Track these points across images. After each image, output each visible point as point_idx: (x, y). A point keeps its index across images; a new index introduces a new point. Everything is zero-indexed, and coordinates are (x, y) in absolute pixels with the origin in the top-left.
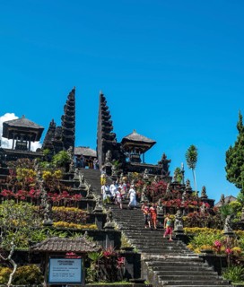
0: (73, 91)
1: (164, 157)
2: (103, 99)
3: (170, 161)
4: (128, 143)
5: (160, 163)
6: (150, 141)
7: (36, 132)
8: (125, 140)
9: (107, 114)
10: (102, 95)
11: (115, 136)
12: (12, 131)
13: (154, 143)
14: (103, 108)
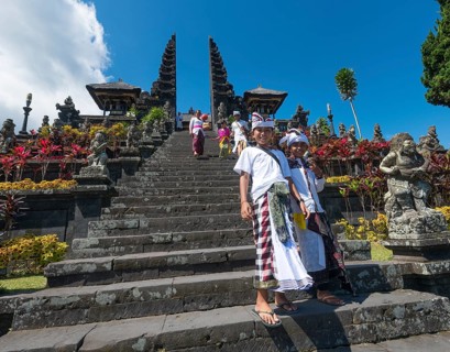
0: (174, 37)
1: (300, 109)
2: (213, 45)
3: (308, 113)
4: (251, 99)
5: (295, 117)
6: (279, 93)
7: (132, 95)
8: (247, 95)
9: (219, 60)
10: (211, 40)
11: (231, 87)
12: (102, 97)
13: (285, 95)
14: (212, 54)
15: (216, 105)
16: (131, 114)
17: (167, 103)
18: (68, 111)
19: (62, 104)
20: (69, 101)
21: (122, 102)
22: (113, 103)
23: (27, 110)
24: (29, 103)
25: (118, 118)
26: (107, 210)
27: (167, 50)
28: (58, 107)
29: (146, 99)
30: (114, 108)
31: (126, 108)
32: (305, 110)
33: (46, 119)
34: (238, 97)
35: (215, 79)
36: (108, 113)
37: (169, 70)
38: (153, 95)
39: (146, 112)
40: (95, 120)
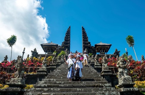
0: (70, 27)
1: (117, 50)
2: (83, 29)
3: (119, 52)
4: (98, 47)
5: (115, 53)
6: (109, 44)
7: (55, 47)
8: (96, 46)
9: (85, 34)
10: (83, 27)
11: (90, 43)
12: (45, 48)
13: (111, 45)
14: (83, 32)
15: (84, 50)
16: (54, 53)
17: (67, 49)
18: (35, 53)
19: (33, 51)
20: (35, 50)
21: (52, 50)
22: (49, 50)
23: (24, 53)
24: (24, 50)
25: (50, 55)
26: (46, 77)
27: (67, 32)
28: (32, 52)
29: (60, 48)
30: (49, 52)
31: (53, 51)
32: (118, 51)
33: (28, 55)
34: (92, 46)
35: (84, 40)
36: (47, 53)
37: (68, 38)
38: (62, 47)
39: (59, 52)
40: (43, 56)
